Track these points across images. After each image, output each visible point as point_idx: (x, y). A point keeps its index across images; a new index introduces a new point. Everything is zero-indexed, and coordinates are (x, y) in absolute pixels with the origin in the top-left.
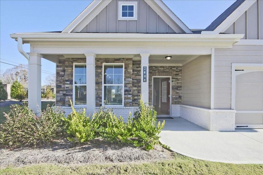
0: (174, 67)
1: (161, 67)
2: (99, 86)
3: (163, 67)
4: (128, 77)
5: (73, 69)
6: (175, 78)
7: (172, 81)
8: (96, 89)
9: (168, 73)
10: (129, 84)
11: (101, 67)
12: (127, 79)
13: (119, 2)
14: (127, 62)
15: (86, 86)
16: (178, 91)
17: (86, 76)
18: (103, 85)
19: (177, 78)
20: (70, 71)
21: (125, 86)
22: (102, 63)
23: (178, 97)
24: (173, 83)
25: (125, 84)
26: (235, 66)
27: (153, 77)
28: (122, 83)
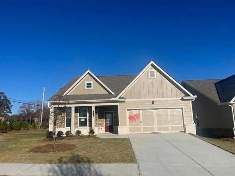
1: (108, 107)
2: (76, 118)
3: (110, 107)
6: (115, 112)
7: (114, 114)
8: (75, 120)
9: (112, 110)
10: (90, 117)
11: (78, 110)
12: (89, 115)
13: (85, 82)
15: (71, 118)
16: (117, 119)
18: (79, 118)
21: (88, 118)
22: (78, 108)
23: (117, 122)
27: (104, 112)
28: (87, 116)
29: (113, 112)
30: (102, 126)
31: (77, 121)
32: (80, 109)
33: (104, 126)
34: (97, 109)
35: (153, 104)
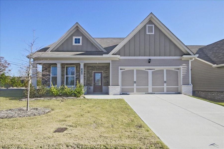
0: (105, 66)
1: (98, 66)
2: (63, 77)
3: (99, 66)
4: (77, 72)
5: (50, 68)
6: (105, 72)
7: (104, 74)
8: (61, 78)
9: (101, 69)
10: (78, 75)
11: (64, 67)
12: (77, 73)
13: (73, 37)
14: (77, 65)
15: (57, 77)
16: (106, 79)
17: (57, 72)
18: (65, 76)
19: (106, 72)
20: (49, 69)
21: (76, 77)
22: (65, 65)
23: (107, 82)
24: (104, 75)
25: (76, 75)
26: (120, 67)
27: (93, 71)
28: (74, 75)
29: (103, 71)
30: (91, 86)
31: (64, 80)
32: (67, 68)
33: (92, 86)
34: (86, 68)
35: (149, 62)
